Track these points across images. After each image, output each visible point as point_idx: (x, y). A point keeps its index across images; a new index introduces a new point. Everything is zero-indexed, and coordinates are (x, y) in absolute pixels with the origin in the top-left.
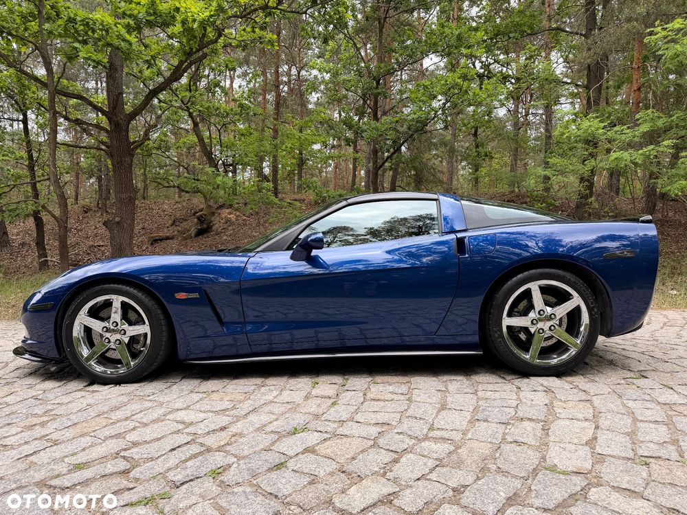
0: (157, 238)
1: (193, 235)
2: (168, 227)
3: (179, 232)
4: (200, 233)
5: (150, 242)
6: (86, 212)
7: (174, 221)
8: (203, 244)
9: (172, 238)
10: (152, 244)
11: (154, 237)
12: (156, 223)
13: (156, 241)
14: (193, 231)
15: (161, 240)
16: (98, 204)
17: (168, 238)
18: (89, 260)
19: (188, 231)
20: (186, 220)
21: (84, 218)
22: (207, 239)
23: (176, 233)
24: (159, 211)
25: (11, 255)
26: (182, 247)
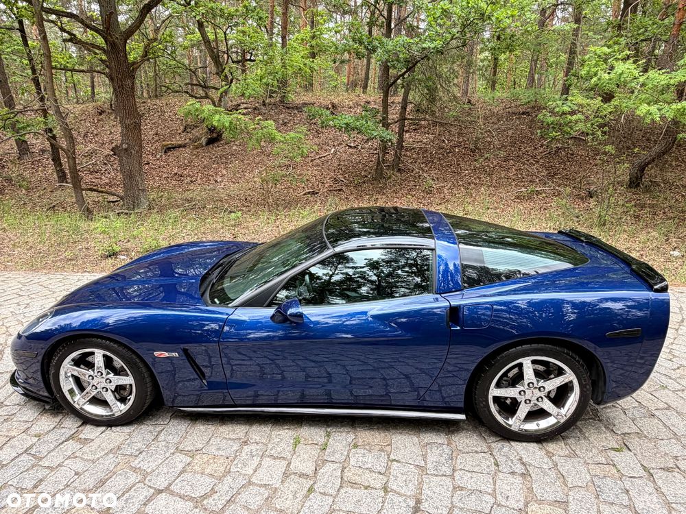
0: (170, 146)
1: (204, 144)
2: (180, 134)
3: (190, 139)
4: (211, 142)
5: (163, 151)
6: (101, 114)
7: (186, 127)
8: (214, 155)
9: (184, 146)
10: (165, 152)
11: (168, 145)
12: (168, 128)
13: (169, 149)
14: (204, 140)
15: (174, 148)
16: (111, 105)
17: (180, 146)
18: (106, 170)
19: (199, 139)
20: (197, 127)
21: (98, 120)
22: (217, 149)
23: (188, 140)
24: (171, 114)
25: (32, 164)
26: (194, 157)
